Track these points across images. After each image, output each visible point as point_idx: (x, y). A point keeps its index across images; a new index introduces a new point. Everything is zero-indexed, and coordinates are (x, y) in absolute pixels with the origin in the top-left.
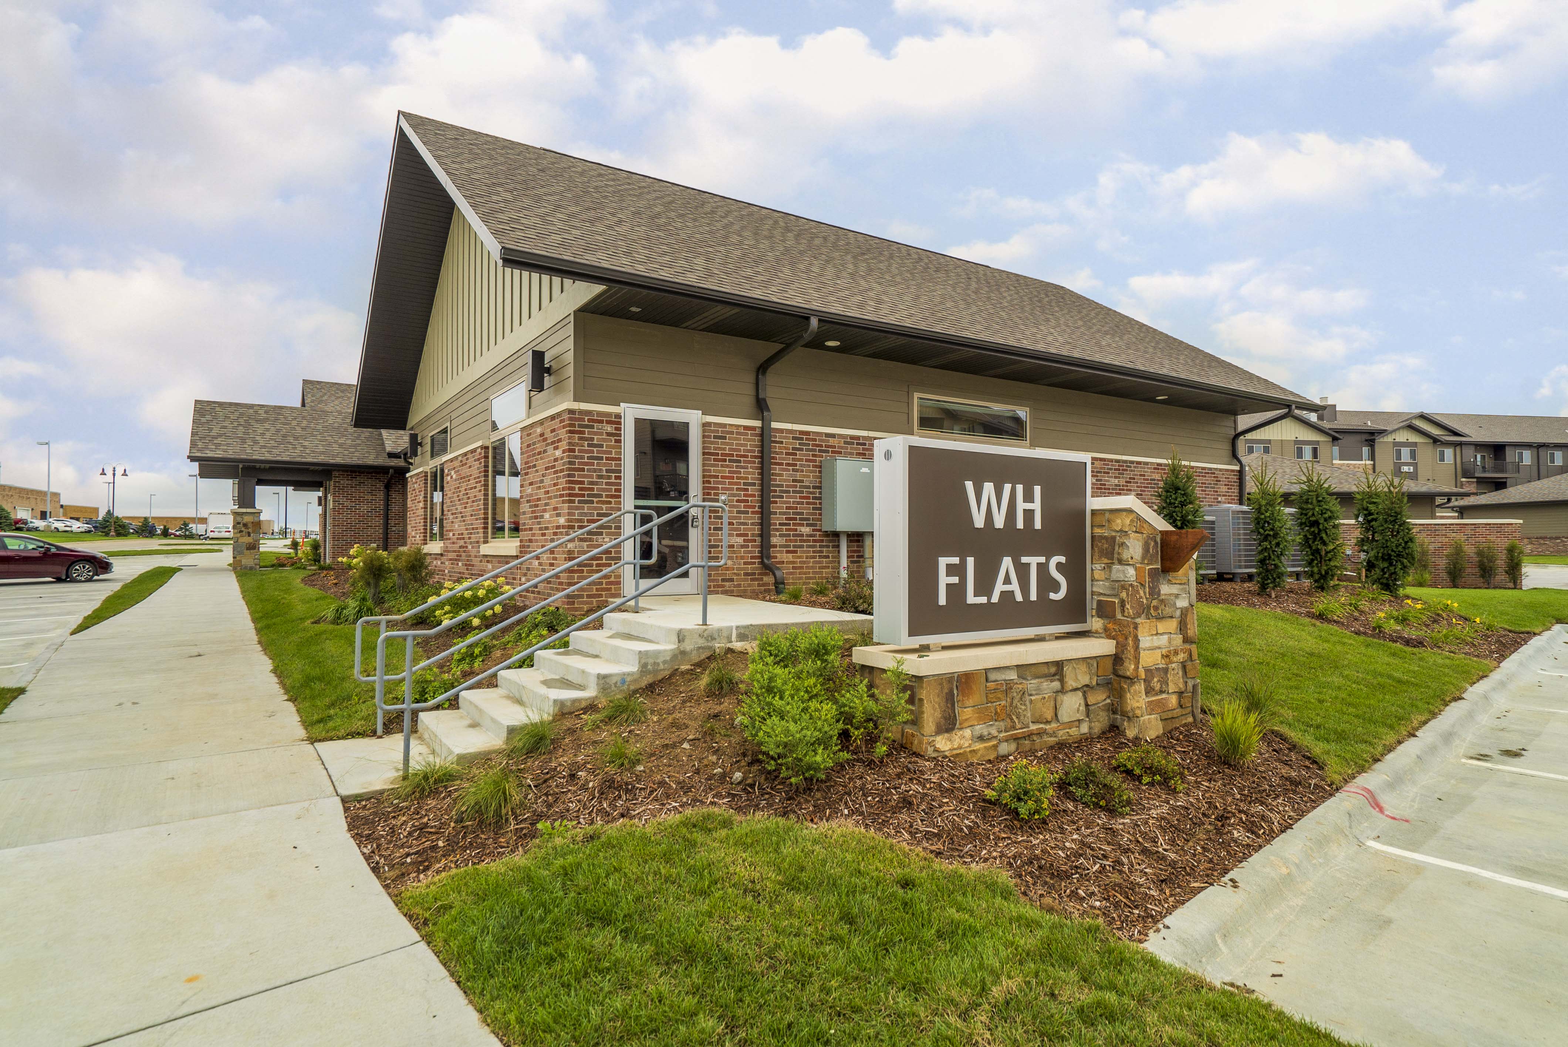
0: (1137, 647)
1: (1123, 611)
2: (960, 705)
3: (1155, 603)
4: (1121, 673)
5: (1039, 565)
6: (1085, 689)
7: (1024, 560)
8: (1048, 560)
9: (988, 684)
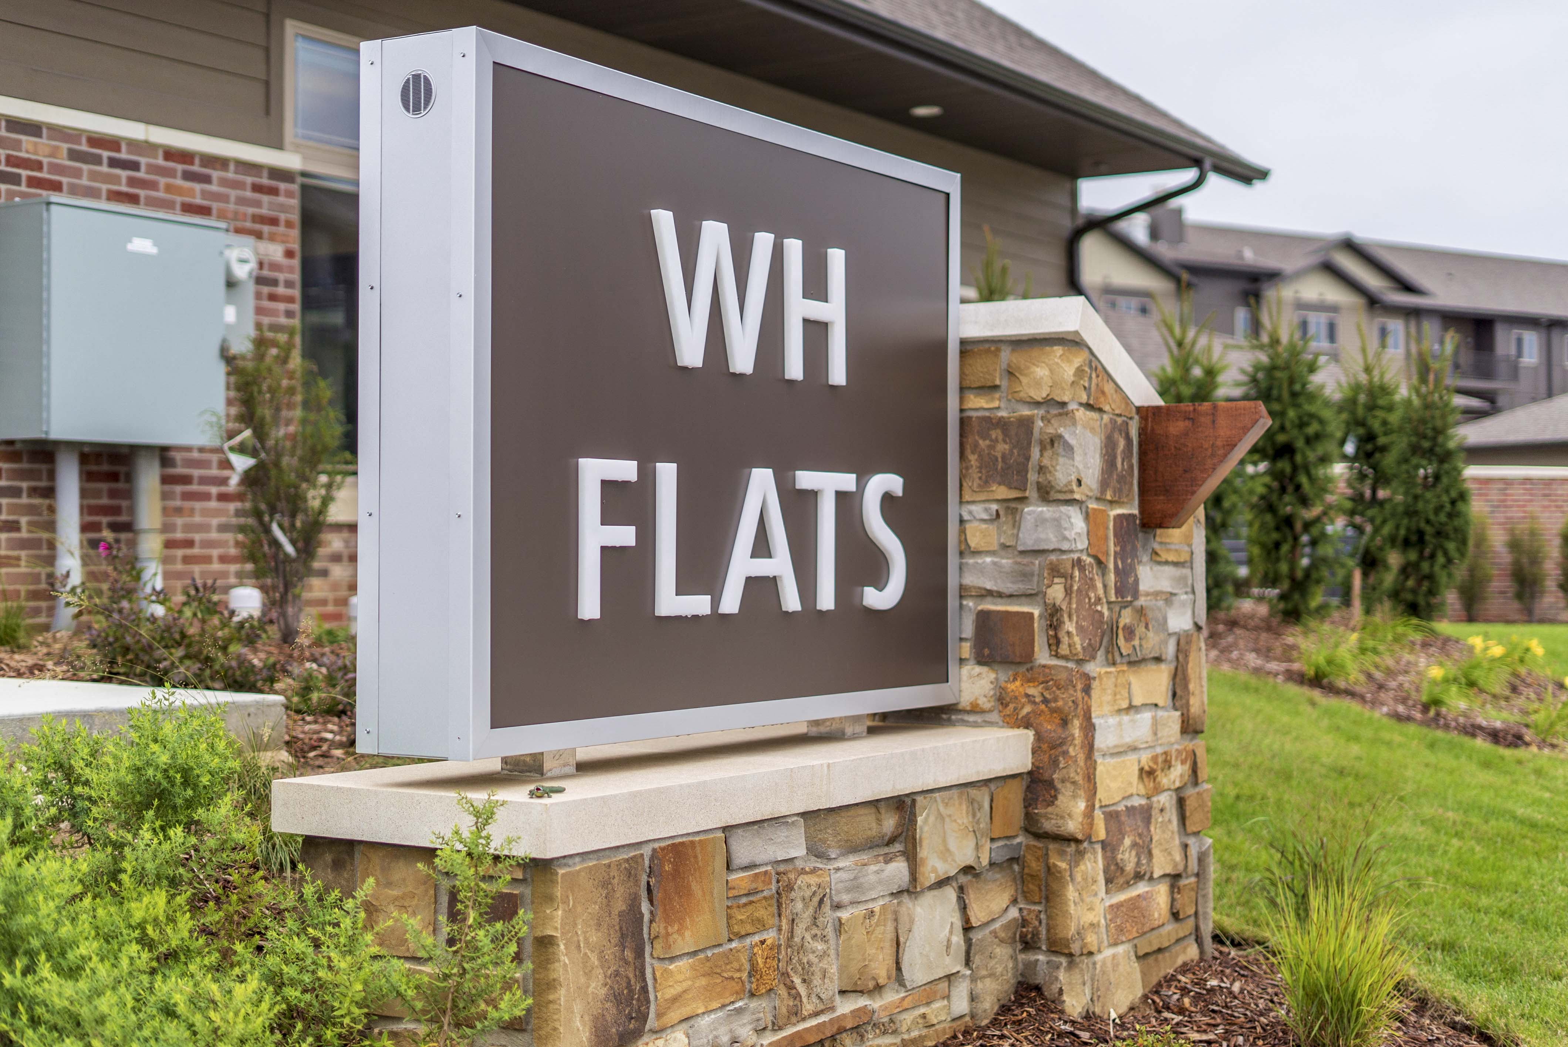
0: (1089, 747)
1: (1054, 643)
2: (659, 951)
3: (1127, 617)
4: (1048, 826)
5: (841, 496)
6: (963, 879)
7: (806, 479)
8: (861, 485)
9: (733, 877)
